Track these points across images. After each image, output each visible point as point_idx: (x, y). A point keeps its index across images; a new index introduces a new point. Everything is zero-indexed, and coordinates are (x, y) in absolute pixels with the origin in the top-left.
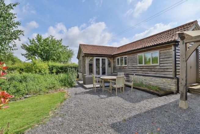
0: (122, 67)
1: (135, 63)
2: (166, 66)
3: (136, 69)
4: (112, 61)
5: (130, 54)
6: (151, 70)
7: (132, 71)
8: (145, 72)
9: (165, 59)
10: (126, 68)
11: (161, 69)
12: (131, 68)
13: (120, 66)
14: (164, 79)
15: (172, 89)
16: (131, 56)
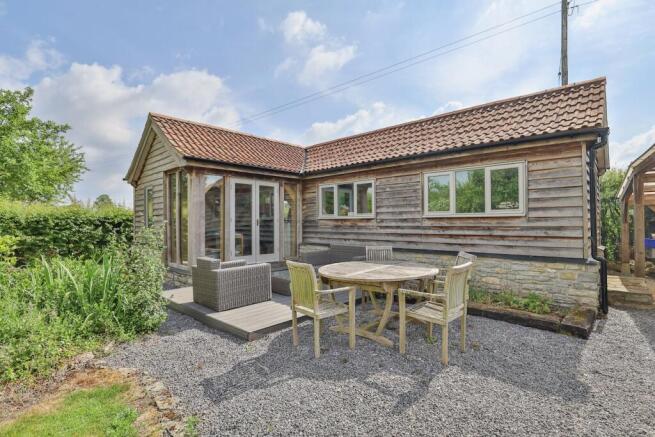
0: (348, 224)
1: (416, 206)
2: (552, 218)
3: (418, 227)
4: (299, 196)
5: (389, 171)
6: (488, 233)
7: (400, 239)
8: (460, 241)
9: (553, 194)
10: (370, 224)
11: (533, 228)
12: (393, 224)
13: (336, 216)
14: (550, 265)
15: (584, 300)
16: (396, 180)
